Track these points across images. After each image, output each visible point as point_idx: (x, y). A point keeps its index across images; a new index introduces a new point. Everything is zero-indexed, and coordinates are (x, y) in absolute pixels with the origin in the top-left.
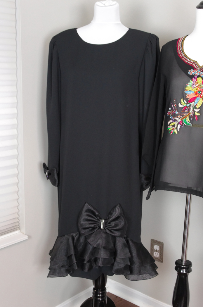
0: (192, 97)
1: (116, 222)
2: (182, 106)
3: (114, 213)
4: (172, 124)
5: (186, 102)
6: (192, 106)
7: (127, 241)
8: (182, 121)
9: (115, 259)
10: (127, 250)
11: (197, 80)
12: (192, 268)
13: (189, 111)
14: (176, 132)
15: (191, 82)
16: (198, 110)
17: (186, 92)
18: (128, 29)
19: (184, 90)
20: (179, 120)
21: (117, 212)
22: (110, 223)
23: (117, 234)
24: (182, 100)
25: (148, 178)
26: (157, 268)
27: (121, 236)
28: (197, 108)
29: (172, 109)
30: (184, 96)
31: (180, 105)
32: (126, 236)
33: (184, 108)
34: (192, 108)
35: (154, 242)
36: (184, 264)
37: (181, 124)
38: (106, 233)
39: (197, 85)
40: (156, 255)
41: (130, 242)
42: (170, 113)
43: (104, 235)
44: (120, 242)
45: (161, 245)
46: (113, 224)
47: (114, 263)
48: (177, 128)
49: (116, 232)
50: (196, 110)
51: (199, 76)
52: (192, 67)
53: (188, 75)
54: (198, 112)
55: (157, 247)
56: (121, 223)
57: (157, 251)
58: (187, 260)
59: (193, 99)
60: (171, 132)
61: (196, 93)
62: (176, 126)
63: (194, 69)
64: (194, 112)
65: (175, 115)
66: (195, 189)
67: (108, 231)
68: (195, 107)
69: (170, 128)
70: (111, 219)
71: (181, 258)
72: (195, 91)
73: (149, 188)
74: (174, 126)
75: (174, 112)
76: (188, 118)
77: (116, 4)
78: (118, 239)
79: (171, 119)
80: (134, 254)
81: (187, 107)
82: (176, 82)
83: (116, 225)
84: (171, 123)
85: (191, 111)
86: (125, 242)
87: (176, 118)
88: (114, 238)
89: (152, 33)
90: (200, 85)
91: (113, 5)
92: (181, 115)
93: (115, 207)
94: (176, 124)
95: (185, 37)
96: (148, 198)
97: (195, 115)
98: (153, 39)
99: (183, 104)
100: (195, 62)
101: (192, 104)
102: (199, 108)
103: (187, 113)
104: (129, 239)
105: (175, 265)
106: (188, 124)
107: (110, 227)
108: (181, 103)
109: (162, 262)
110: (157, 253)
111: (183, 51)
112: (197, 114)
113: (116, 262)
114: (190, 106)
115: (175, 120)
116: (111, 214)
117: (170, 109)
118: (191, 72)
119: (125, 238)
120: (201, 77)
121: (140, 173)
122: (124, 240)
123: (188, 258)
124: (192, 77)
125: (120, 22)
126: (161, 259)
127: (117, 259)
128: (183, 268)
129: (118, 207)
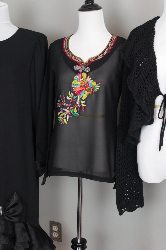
0: (78, 90)
1: (15, 208)
2: (70, 99)
3: (12, 200)
4: (62, 115)
5: (73, 95)
6: (78, 98)
7: (26, 226)
8: (70, 112)
9: (14, 244)
10: (26, 234)
11: (81, 75)
12: (87, 244)
13: (76, 103)
14: (66, 122)
15: (77, 77)
16: (85, 102)
17: (73, 86)
18: (18, 28)
19: (71, 84)
20: (68, 111)
21: (15, 198)
22: (8, 210)
23: (16, 219)
24: (69, 93)
25: (43, 165)
26: (56, 247)
27: (19, 222)
28: (83, 99)
29: (61, 101)
30: (71, 89)
31: (68, 98)
32: (24, 221)
33: (72, 100)
34: (78, 100)
35: (52, 223)
36: (79, 242)
37: (69, 115)
38: (5, 220)
39: (82, 80)
40: (55, 235)
41: (29, 227)
42: (59, 105)
43: (3, 222)
44: (19, 227)
45: (59, 225)
46: (11, 210)
47: (14, 248)
48: (66, 118)
49: (14, 218)
50: (82, 102)
51: (83, 72)
52: (77, 64)
53: (74, 70)
54: (84, 104)
55: (55, 228)
56: (19, 209)
57: (55, 232)
58: (82, 238)
59: (79, 92)
60: (61, 122)
61: (81, 86)
62: (65, 117)
63: (79, 65)
64: (81, 103)
65: (64, 107)
66: (85, 173)
67: (6, 218)
68: (81, 99)
69: (60, 118)
70: (9, 206)
71: (76, 237)
72: (81, 85)
73: (44, 175)
74: (63, 116)
75: (63, 104)
76: (75, 109)
77: (5, 5)
78: (17, 224)
79: (60, 111)
80: (33, 237)
81: (75, 99)
82: (64, 77)
83: (14, 212)
84: (60, 114)
85: (78, 103)
86: (24, 227)
87: (65, 110)
88: (13, 224)
89: (40, 32)
90: (84, 79)
91: (3, 6)
92: (69, 107)
93: (13, 194)
94: (65, 115)
95: (70, 36)
96: (43, 184)
97: (81, 106)
98: (42, 38)
99: (70, 96)
100: (80, 58)
101: (79, 96)
102: (85, 100)
103: (74, 104)
104: (27, 223)
105: (71, 244)
106: (76, 115)
107: (9, 213)
108: (68, 96)
109: (61, 241)
110: (56, 233)
111: (68, 49)
112: (83, 105)
113: (15, 247)
114: (77, 98)
115: (64, 112)
116: (9, 201)
117: (59, 101)
118: (76, 68)
119: (23, 223)
120: (85, 72)
121: (35, 160)
122: (23, 225)
123: (83, 236)
124: (77, 72)
125: (10, 22)
126: (59, 239)
127: (16, 243)
128: (79, 246)
129: (15, 194)
